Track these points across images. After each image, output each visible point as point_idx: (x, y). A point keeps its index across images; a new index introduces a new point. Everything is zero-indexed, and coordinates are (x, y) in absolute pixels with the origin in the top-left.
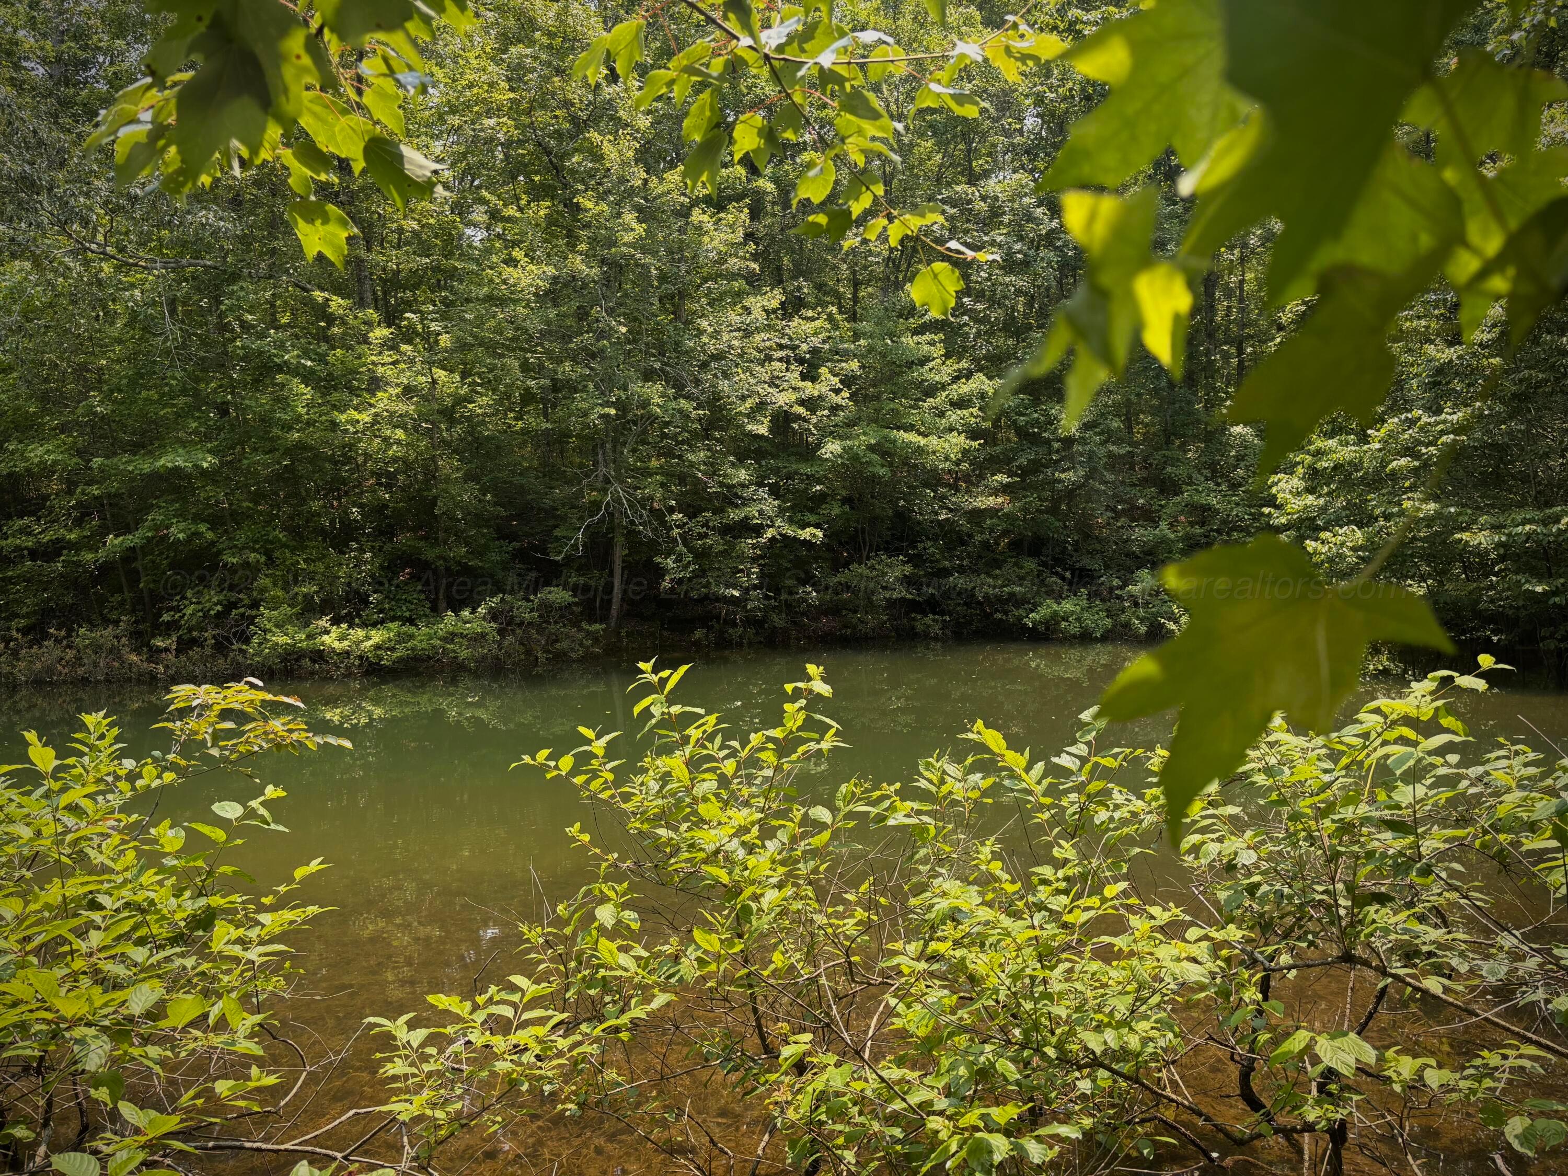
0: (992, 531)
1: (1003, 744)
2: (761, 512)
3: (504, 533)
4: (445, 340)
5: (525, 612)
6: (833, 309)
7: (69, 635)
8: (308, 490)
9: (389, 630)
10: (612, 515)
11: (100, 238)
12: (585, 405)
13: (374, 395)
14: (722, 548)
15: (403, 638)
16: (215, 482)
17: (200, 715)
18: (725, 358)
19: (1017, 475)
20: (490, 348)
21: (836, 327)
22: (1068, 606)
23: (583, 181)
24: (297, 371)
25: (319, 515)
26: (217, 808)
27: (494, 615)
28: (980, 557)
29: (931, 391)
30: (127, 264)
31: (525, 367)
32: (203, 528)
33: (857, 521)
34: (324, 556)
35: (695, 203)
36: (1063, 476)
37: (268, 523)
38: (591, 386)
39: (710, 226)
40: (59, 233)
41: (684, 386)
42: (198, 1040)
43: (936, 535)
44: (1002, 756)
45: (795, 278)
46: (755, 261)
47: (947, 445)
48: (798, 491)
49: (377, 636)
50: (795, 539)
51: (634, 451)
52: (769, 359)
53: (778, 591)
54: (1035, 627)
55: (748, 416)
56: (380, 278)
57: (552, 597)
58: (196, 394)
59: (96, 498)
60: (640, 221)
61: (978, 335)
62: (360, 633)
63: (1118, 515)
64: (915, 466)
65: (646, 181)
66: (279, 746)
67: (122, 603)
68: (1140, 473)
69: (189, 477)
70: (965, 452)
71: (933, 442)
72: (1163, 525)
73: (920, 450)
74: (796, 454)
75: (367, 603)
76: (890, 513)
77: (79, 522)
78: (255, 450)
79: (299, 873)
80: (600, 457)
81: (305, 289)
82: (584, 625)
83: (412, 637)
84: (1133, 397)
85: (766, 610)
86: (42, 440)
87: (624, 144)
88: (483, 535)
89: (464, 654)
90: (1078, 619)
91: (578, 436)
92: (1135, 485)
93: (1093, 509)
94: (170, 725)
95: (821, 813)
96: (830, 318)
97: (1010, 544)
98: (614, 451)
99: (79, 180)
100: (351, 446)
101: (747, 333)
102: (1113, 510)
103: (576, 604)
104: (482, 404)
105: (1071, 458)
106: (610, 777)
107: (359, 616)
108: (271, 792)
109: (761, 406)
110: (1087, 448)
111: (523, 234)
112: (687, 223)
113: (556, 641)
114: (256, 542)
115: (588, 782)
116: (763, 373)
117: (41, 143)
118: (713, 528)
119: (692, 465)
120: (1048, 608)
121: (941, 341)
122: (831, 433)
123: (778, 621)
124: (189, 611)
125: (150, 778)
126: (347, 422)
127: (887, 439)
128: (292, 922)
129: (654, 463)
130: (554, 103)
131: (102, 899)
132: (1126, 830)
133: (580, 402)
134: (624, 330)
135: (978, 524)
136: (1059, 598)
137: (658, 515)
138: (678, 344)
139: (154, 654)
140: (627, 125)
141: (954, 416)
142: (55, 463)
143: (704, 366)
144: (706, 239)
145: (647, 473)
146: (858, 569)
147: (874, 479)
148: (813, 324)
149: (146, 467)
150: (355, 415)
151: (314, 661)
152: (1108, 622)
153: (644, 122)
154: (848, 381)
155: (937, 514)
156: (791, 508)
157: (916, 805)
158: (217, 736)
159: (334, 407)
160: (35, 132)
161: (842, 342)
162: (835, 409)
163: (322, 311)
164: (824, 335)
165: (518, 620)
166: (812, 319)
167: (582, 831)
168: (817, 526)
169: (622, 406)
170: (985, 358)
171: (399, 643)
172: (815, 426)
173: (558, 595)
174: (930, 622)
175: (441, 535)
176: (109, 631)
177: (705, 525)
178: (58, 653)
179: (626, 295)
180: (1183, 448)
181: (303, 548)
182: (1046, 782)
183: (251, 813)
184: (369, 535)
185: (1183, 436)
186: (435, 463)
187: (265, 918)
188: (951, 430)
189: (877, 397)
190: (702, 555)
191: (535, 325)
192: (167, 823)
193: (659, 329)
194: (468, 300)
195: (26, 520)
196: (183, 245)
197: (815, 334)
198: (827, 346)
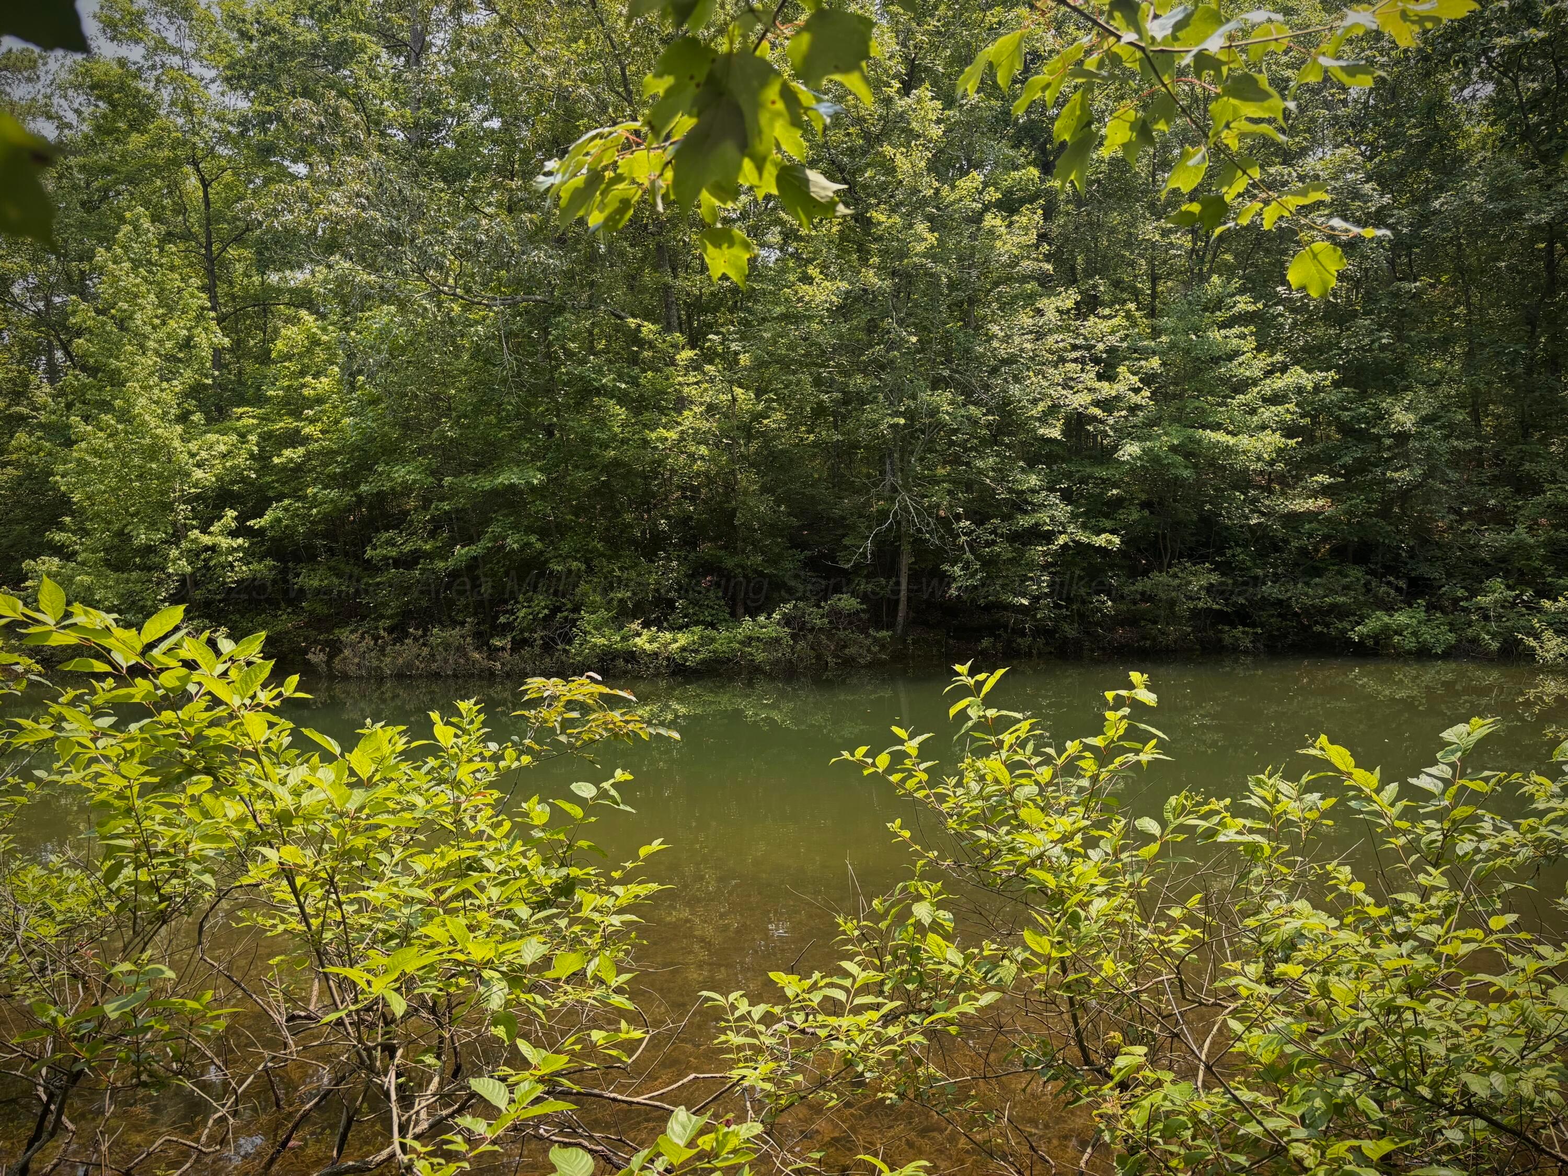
0: (1310, 536)
1: (1351, 761)
2: (1052, 518)
3: (797, 543)
4: (745, 359)
5: (816, 617)
6: (1132, 306)
7: (424, 635)
8: (622, 504)
9: (693, 633)
10: (899, 523)
11: (451, 281)
12: (876, 416)
13: (681, 414)
14: (1010, 555)
15: (707, 641)
16: (543, 497)
17: (550, 705)
18: (1016, 362)
19: (1341, 476)
20: (785, 364)
21: (1134, 324)
22: (1401, 618)
23: (875, 195)
24: (611, 393)
25: (632, 527)
26: (574, 787)
27: (787, 621)
28: (1298, 565)
29: (1242, 386)
30: (473, 303)
31: (818, 382)
32: (533, 539)
33: (1158, 526)
34: (636, 565)
35: (986, 208)
36: (1396, 475)
37: (588, 534)
38: (881, 396)
39: (1003, 230)
40: (418, 279)
41: (973, 392)
42: (570, 995)
43: (1247, 540)
44: (1350, 775)
45: (1091, 277)
46: (1048, 261)
47: (1259, 445)
48: (1092, 495)
49: (683, 639)
50: (1089, 546)
51: (921, 459)
52: (1063, 360)
53: (1069, 600)
54: (1361, 642)
55: (1039, 419)
56: (685, 302)
57: (842, 604)
58: (527, 417)
59: (446, 512)
60: (932, 230)
61: (1294, 325)
62: (669, 636)
63: (1462, 518)
64: (1223, 467)
65: (937, 191)
66: (616, 735)
67: (466, 606)
68: (1489, 472)
69: (521, 492)
70: (1279, 451)
71: (1244, 441)
72: (1521, 529)
73: (1228, 450)
74: (1090, 457)
75: (674, 608)
76: (1195, 517)
77: (433, 534)
78: (576, 467)
79: (644, 851)
80: (888, 467)
81: (618, 317)
82: (871, 631)
83: (713, 640)
84: (1482, 386)
85: (1058, 619)
86: (406, 462)
87: (916, 155)
88: (778, 544)
89: (760, 657)
90: (1414, 634)
91: (866, 448)
92: (1484, 484)
93: (1431, 512)
94: (526, 713)
95: (1149, 825)
96: (1128, 316)
97: (1332, 551)
98: (902, 460)
99: (435, 231)
100: (660, 463)
101: (1039, 335)
102: (1458, 512)
103: (863, 611)
104: (776, 420)
105: (1406, 456)
106: (924, 777)
107: (666, 620)
108: (620, 775)
109: (1054, 409)
110: (1426, 444)
111: (817, 252)
112: (979, 229)
113: (845, 647)
114: (578, 551)
115: (904, 780)
116: (1056, 374)
117: (405, 200)
118: (1002, 536)
119: (980, 472)
120: (1377, 621)
121: (1252, 334)
122: (1129, 434)
123: (1071, 631)
124: (521, 614)
125: (510, 761)
126: (657, 439)
127: (1191, 439)
128: (637, 897)
129: (941, 471)
130: (847, 121)
131: (487, 862)
132: (1499, 861)
133: (870, 413)
134: (914, 339)
135: (1295, 529)
136: (1390, 609)
137: (945, 523)
138: (967, 351)
139: (493, 652)
140: (919, 136)
141: (1267, 413)
142: (415, 481)
143: (994, 371)
144: (998, 244)
145: (934, 481)
146: (1161, 578)
147: (1177, 482)
148: (1110, 323)
149: (487, 485)
150: (666, 434)
151: (627, 661)
152: (1451, 638)
153: (936, 132)
154: (1148, 379)
155: (1247, 518)
156: (1085, 513)
157: (1249, 823)
158: (567, 724)
159: (645, 426)
160: (400, 191)
161: (1141, 340)
162: (1133, 409)
163: (634, 337)
164: (1122, 333)
165: (809, 626)
166: (1110, 317)
167: (901, 828)
168: (1113, 532)
169: (910, 415)
170: (1303, 349)
171: (702, 645)
172: (1112, 427)
173: (847, 602)
174: (1239, 634)
175: (740, 544)
176: (457, 631)
177: (993, 532)
178: (415, 650)
179: (916, 305)
180: (1544, 441)
181: (618, 557)
182: (1400, 805)
183: (604, 794)
184: (675, 545)
185: (1545, 428)
186: (735, 476)
187: (618, 890)
188: (1263, 427)
189: (1180, 396)
190: (989, 563)
191: (827, 340)
192: (535, 799)
193: (947, 337)
194: (765, 319)
195: (391, 533)
196: (517, 282)
197: (1113, 332)
198: (1125, 345)
